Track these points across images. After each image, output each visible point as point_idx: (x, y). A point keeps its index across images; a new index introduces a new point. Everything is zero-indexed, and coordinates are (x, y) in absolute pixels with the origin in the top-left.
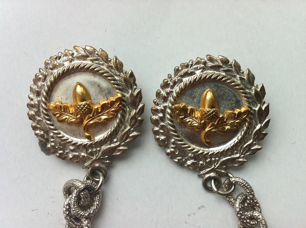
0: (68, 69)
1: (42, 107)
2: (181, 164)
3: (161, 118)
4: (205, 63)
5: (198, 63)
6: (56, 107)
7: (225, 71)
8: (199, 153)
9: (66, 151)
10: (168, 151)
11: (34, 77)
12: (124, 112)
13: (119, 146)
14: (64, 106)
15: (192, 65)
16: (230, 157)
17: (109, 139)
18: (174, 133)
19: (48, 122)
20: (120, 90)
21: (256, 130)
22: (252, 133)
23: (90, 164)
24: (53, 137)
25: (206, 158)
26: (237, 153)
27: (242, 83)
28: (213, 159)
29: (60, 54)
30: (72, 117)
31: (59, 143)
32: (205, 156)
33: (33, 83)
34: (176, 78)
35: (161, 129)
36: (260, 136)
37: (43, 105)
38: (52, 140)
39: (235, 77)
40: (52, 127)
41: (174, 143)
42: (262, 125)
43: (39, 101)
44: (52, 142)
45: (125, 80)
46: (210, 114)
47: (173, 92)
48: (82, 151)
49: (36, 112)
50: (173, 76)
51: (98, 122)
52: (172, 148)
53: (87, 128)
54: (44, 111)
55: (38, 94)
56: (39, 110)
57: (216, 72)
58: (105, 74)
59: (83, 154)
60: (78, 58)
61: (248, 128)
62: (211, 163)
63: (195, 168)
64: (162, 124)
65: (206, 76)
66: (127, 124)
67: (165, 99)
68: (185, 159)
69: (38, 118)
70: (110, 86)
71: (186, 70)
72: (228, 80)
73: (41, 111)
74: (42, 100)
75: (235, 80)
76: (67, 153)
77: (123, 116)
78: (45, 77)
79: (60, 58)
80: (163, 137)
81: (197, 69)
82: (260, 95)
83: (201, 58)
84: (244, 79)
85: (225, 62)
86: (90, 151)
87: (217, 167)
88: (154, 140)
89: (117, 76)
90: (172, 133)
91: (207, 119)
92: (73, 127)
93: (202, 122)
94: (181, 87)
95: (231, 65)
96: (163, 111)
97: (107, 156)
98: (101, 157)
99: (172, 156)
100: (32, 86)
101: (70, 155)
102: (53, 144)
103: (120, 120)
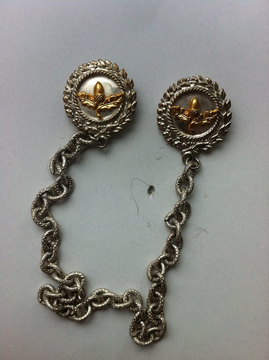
0: (93, 73)
1: (73, 94)
2: (171, 143)
3: (163, 110)
4: (197, 81)
5: (193, 80)
6: (82, 95)
7: (208, 87)
8: (184, 137)
9: (84, 125)
10: (164, 133)
11: (71, 75)
12: (124, 104)
13: (118, 126)
14: (87, 95)
15: (189, 80)
16: (202, 143)
17: (112, 121)
18: (170, 122)
19: (76, 104)
20: (123, 90)
21: (221, 128)
22: (218, 130)
23: (98, 136)
24: (77, 115)
25: (188, 142)
26: (207, 141)
27: (217, 97)
28: (192, 143)
29: (89, 63)
30: (91, 103)
31: (80, 119)
32: (187, 140)
33: (69, 79)
34: (178, 87)
35: (162, 118)
36: (224, 133)
37: (75, 93)
38: (76, 116)
39: (214, 92)
40: (78, 108)
41: (169, 128)
42: (226, 126)
43: (72, 91)
44: (76, 118)
45: (128, 84)
46: (194, 112)
47: (174, 95)
48: (94, 126)
49: (69, 98)
50: (176, 85)
51: (107, 108)
52: (168, 131)
53: (100, 111)
54: (75, 97)
55: (72, 86)
56: (71, 96)
57: (203, 87)
58: (115, 79)
59: (94, 128)
60: (100, 67)
61: (216, 126)
62: (190, 145)
63: (179, 148)
64: (164, 114)
65: (196, 89)
66: (124, 112)
67: (169, 99)
68: (174, 140)
69: (70, 101)
70: (117, 87)
71: (185, 83)
72: (209, 93)
73: (72, 97)
74: (74, 90)
75: (214, 94)
76: (85, 126)
77: (123, 107)
78: (78, 76)
79: (89, 65)
80: (163, 124)
81: (191, 83)
82: (228, 106)
83: (196, 77)
84: (219, 94)
85: (210, 82)
86: (99, 127)
87: (193, 148)
88: (157, 124)
89: (123, 81)
90: (169, 121)
91: (192, 116)
92: (91, 110)
93: (189, 118)
94: (180, 93)
95: (213, 84)
96: (166, 107)
97: (109, 132)
98: (105, 131)
99: (166, 137)
100: (69, 81)
101: (86, 128)
102: (77, 119)
103: (121, 109)
